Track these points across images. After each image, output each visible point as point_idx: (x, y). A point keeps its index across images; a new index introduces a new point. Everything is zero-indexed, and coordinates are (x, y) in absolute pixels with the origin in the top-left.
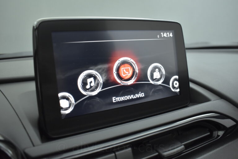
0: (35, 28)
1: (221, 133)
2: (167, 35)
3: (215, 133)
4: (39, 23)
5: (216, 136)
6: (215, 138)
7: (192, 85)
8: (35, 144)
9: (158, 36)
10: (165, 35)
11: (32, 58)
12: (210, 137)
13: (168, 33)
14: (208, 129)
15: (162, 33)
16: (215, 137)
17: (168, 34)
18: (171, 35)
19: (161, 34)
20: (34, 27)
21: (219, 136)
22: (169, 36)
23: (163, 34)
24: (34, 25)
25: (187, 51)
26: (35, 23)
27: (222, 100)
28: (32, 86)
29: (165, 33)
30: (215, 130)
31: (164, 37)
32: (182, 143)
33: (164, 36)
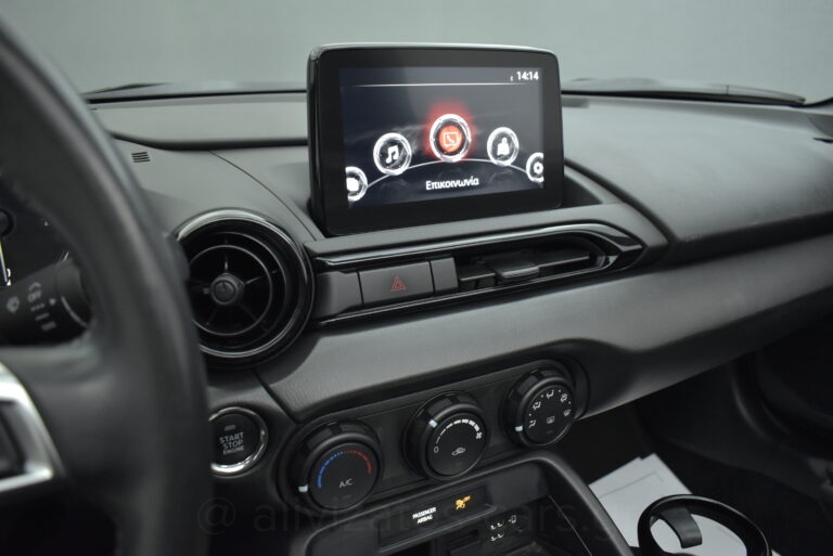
0: (312, 59)
2: (529, 76)
3: (602, 259)
5: (602, 263)
6: (600, 266)
7: (568, 172)
9: (512, 78)
10: (525, 76)
13: (531, 73)
15: (519, 73)
18: (536, 76)
19: (518, 75)
20: (310, 61)
22: (531, 79)
23: (522, 75)
27: (625, 204)
28: (302, 155)
29: (525, 73)
30: (602, 253)
31: (522, 79)
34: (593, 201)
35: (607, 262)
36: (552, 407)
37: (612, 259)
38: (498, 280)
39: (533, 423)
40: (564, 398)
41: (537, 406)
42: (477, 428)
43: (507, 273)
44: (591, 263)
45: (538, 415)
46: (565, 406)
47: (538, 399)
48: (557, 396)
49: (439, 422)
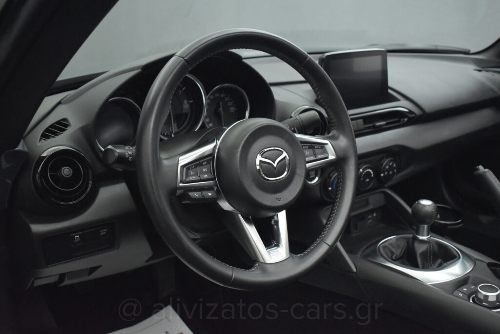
35: (404, 121)
36: (391, 168)
37: (406, 120)
38: (374, 127)
39: (386, 173)
40: (395, 165)
41: (387, 167)
42: (372, 173)
43: (378, 124)
44: (399, 121)
45: (388, 170)
46: (395, 168)
47: (388, 165)
48: (393, 164)
49: (363, 170)
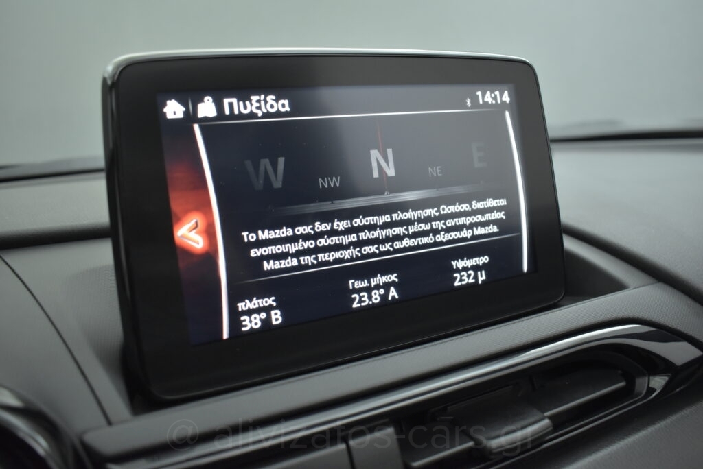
0: (109, 82)
1: (658, 382)
2: (495, 98)
3: (642, 384)
4: (121, 69)
5: (645, 391)
6: (642, 396)
7: (569, 244)
8: (113, 418)
9: (468, 102)
10: (488, 98)
11: (103, 175)
12: (627, 393)
13: (497, 93)
14: (619, 372)
15: (479, 93)
16: (641, 394)
17: (496, 96)
18: (506, 98)
19: (478, 96)
21: (654, 390)
22: (499, 102)
23: (484, 96)
24: (106, 76)
25: (553, 146)
26: (110, 68)
27: (661, 285)
29: (488, 93)
30: (642, 375)
31: (486, 103)
32: (544, 412)
33: (486, 99)
34: (614, 286)
